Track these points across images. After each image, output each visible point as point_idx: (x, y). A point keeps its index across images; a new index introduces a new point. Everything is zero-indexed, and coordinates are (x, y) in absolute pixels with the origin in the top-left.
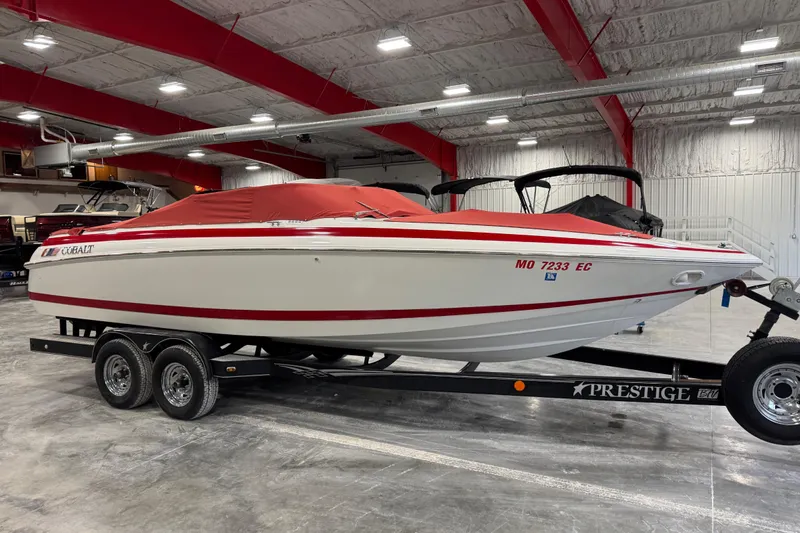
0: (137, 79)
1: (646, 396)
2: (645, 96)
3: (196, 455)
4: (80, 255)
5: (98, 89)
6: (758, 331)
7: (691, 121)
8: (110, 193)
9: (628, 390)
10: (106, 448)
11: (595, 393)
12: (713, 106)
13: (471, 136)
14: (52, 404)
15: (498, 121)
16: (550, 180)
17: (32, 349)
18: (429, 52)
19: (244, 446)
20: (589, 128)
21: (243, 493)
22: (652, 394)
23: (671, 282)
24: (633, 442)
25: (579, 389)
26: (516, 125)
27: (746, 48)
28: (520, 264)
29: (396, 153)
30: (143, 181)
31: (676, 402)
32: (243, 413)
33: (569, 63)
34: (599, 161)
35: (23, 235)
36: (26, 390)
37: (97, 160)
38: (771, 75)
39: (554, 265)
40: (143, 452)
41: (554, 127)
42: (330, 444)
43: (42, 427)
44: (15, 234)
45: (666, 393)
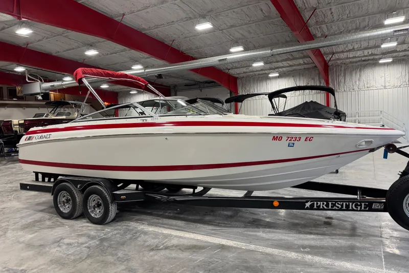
0: (73, 49)
1: (344, 208)
2: (334, 49)
3: (106, 244)
4: (45, 139)
5: (54, 54)
6: (404, 171)
7: (359, 61)
8: (62, 107)
9: (335, 205)
10: (58, 242)
11: (317, 206)
12: (370, 53)
13: (244, 73)
14: (31, 217)
15: (258, 65)
16: (286, 94)
17: (21, 189)
18: (222, 30)
19: (131, 239)
20: (306, 66)
21: (130, 264)
22: (347, 206)
23: (356, 146)
24: (338, 232)
25: (308, 205)
26: (268, 66)
27: (388, 22)
28: (274, 138)
29: (206, 82)
30: (78, 100)
31: (360, 211)
32: (131, 220)
33: (295, 33)
34: (311, 84)
35: (18, 130)
36: (18, 210)
37: (54, 91)
38: (401, 36)
39: (293, 139)
40: (78, 243)
41: (288, 67)
42: (176, 236)
43: (27, 230)
44: (14, 129)
45: (355, 206)
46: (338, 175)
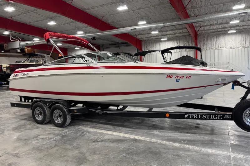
0: (40, 21)
1: (208, 118)
2: (202, 24)
3: (65, 138)
4: (26, 76)
5: (28, 24)
6: (243, 97)
7: (216, 32)
8: (33, 57)
9: (202, 116)
10: (36, 137)
11: (192, 117)
12: (223, 27)
13: (146, 37)
14: (18, 123)
15: (155, 33)
16: (172, 51)
17: (11, 106)
18: (133, 11)
19: (80, 135)
20: (184, 34)
21: (81, 150)
22: (210, 117)
23: (216, 82)
24: (203, 132)
25: (186, 116)
26: (161, 34)
27: (235, 8)
28: (168, 77)
29: (122, 43)
30: (43, 53)
31: (217, 119)
32: (79, 125)
33: (178, 13)
34: (187, 45)
35: (6, 71)
36: (10, 119)
37: (28, 47)
38: (242, 16)
39: (179, 77)
40: (48, 138)
41: (172, 34)
42: (108, 134)
43: (16, 130)
44: (3, 70)
45: (214, 117)
46: (202, 99)
